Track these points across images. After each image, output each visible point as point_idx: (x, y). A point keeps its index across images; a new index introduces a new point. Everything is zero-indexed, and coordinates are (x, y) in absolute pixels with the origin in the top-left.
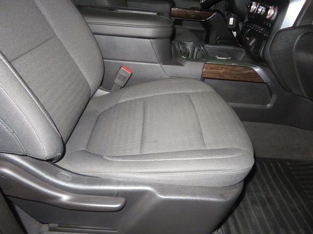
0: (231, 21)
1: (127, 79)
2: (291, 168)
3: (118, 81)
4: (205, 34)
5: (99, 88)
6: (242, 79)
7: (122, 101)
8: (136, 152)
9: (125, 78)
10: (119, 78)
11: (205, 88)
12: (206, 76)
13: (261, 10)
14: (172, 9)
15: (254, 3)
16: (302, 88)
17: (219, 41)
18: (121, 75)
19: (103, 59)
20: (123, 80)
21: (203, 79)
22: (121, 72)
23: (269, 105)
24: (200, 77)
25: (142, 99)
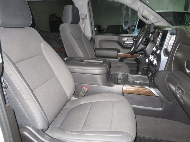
0: (147, 60)
1: (86, 93)
3: (82, 94)
4: (136, 65)
5: (72, 96)
7: (82, 103)
8: (80, 130)
9: (85, 92)
10: (82, 92)
11: (122, 98)
14: (118, 54)
15: (151, 56)
17: (145, 69)
18: (83, 91)
22: (83, 89)
24: (121, 93)
25: (90, 103)
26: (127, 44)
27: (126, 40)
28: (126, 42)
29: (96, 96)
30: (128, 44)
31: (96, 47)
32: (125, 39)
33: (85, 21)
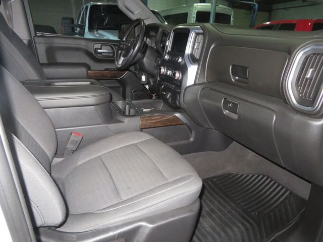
0: (144, 78)
2: (218, 182)
3: (70, 146)
4: (121, 89)
5: (54, 157)
6: (169, 124)
7: (80, 163)
9: (77, 142)
10: (71, 144)
11: (145, 137)
12: (143, 127)
13: (169, 73)
14: (89, 71)
15: (162, 67)
16: (210, 123)
18: (72, 140)
19: (55, 129)
20: (75, 144)
21: (141, 130)
22: (72, 138)
23: (192, 139)
24: (139, 129)
26: (101, 53)
27: (100, 47)
28: (99, 51)
29: (103, 143)
30: (103, 54)
31: (41, 62)
32: (98, 46)
33: (11, 3)
